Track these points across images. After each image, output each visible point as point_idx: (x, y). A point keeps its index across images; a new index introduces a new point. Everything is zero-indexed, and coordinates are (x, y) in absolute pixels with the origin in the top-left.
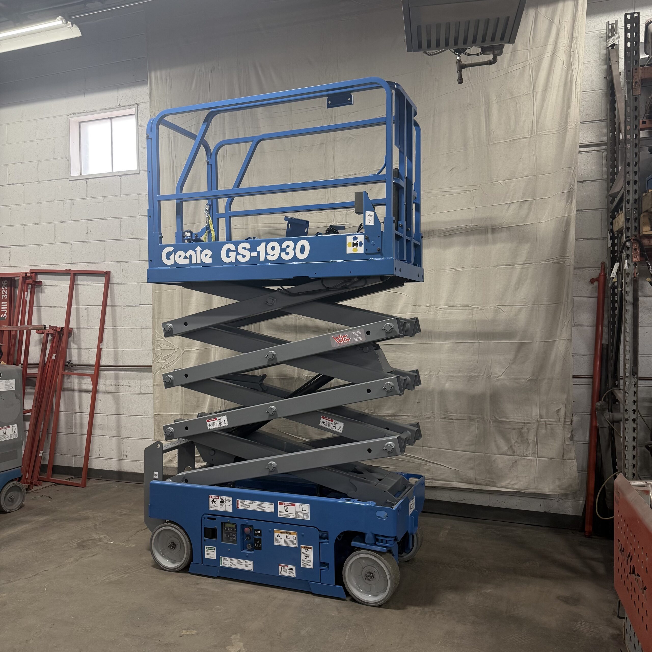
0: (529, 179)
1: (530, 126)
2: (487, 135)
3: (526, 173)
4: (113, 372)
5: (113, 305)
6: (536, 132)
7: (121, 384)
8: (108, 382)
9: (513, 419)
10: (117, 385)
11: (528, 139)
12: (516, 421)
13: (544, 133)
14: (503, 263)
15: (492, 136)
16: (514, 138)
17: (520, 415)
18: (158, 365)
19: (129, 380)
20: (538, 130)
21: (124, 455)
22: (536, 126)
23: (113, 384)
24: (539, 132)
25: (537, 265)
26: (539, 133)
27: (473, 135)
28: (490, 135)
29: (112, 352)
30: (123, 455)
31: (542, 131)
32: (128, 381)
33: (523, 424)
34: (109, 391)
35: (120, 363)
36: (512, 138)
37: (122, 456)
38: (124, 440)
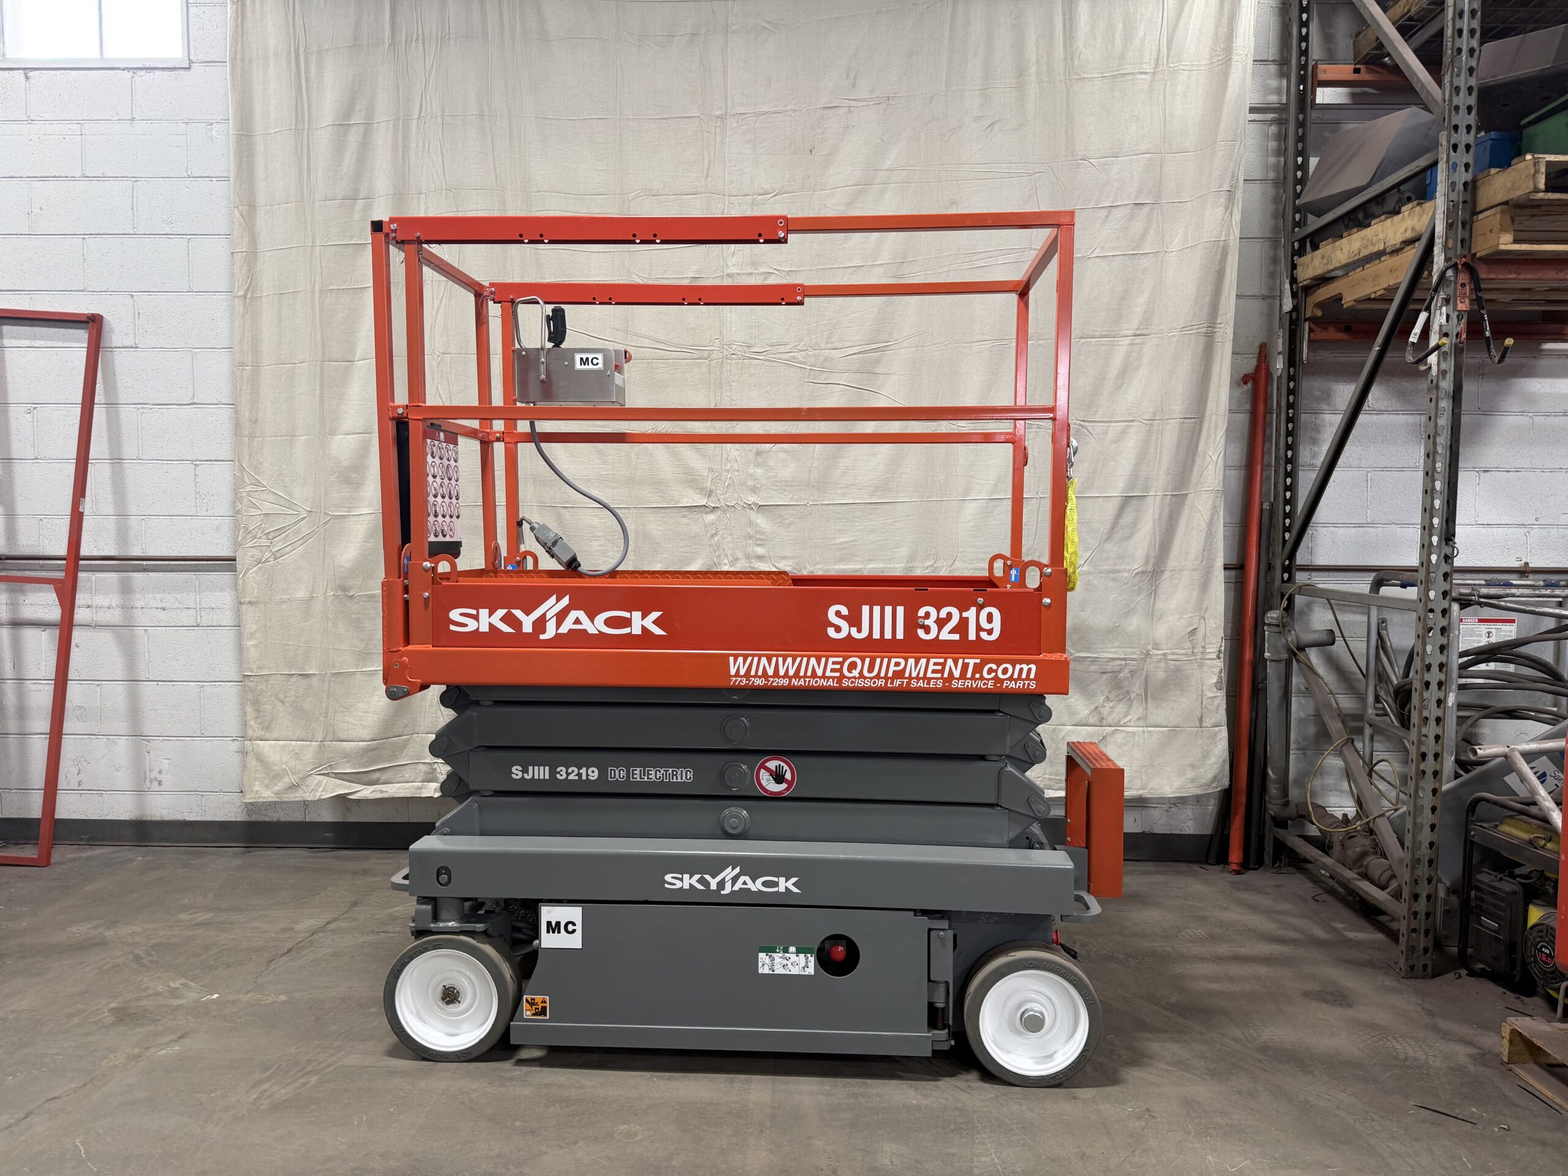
0: (1150, 159)
1: (1155, 48)
2: (1066, 58)
3: (1143, 147)
4: (113, 575)
5: (112, 405)
6: (1165, 63)
7: (139, 604)
8: (100, 600)
9: (1104, 652)
10: (127, 608)
11: (1148, 77)
12: (1110, 656)
13: (1181, 68)
14: (1094, 331)
15: (1076, 63)
16: (1122, 72)
17: (1116, 644)
18: (251, 554)
19: (163, 595)
20: (1170, 60)
21: (151, 781)
22: (1165, 50)
23: (114, 605)
24: (1173, 63)
25: (1162, 338)
26: (1172, 65)
27: (1037, 55)
28: (1072, 59)
29: (110, 523)
30: (148, 779)
31: (1177, 62)
32: (158, 596)
33: (1123, 663)
34: (102, 623)
35: (136, 552)
36: (1118, 70)
37: (148, 783)
38: (153, 744)
